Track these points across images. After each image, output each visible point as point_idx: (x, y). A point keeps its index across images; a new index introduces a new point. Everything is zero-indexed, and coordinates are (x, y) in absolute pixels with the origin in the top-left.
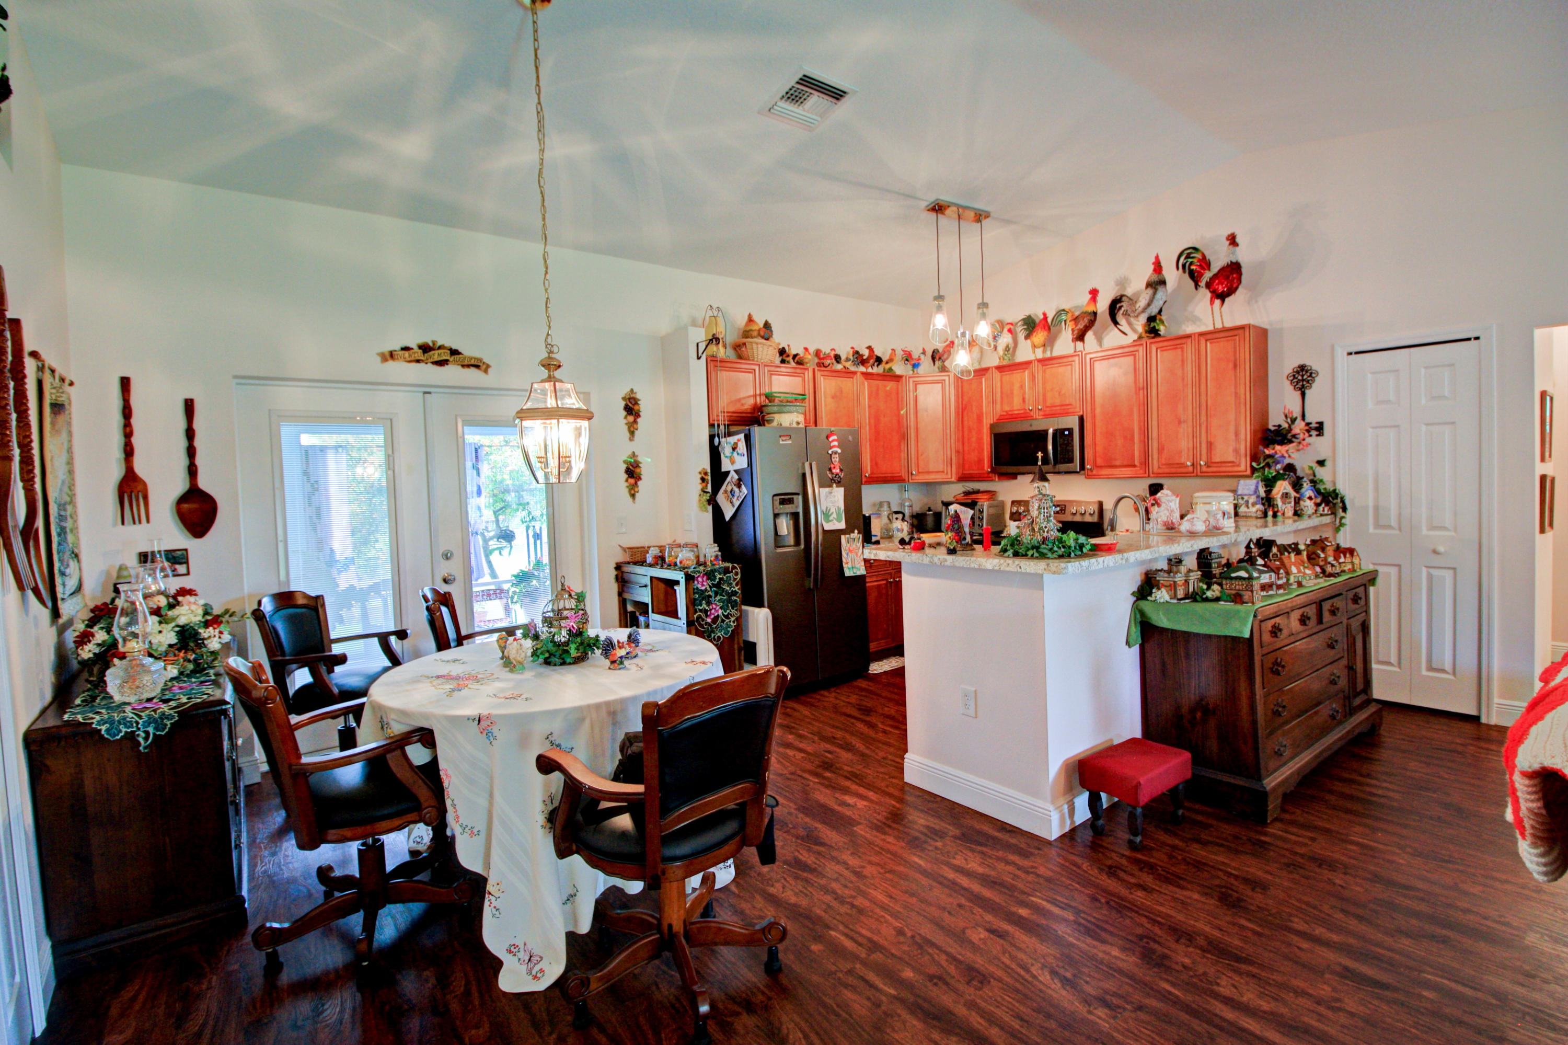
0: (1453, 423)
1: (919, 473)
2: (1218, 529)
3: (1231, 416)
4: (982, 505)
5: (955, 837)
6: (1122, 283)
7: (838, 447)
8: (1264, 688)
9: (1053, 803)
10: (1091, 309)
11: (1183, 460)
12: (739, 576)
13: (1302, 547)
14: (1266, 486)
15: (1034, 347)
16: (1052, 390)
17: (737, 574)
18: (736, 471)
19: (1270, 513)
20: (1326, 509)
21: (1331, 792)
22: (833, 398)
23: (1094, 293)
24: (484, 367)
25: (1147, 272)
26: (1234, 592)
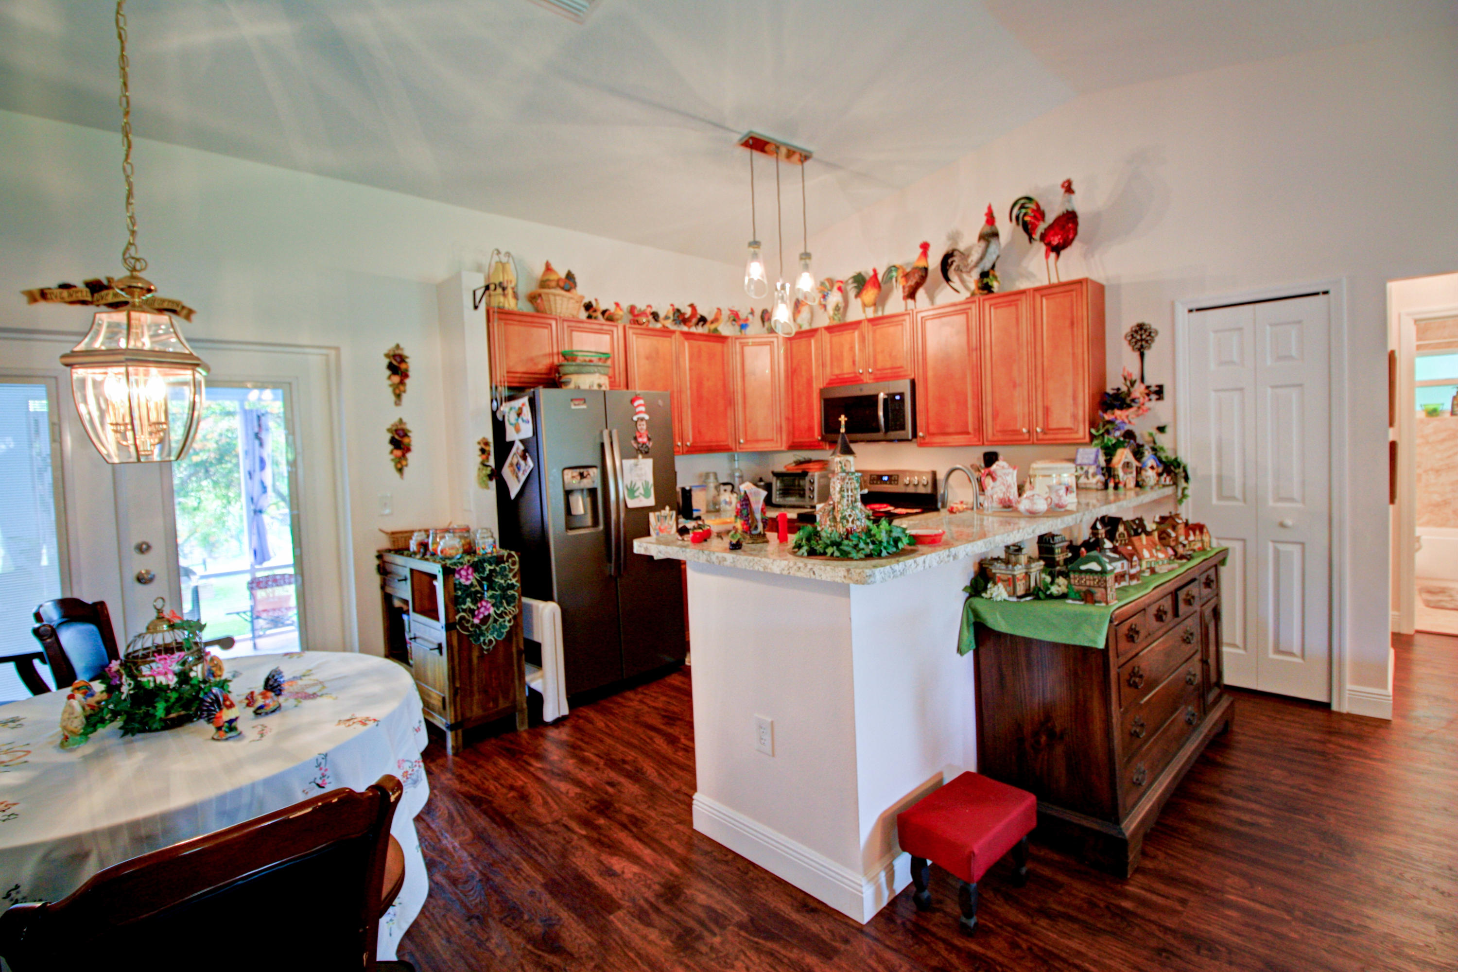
0: (1301, 385)
1: (747, 441)
2: (1060, 507)
3: (1069, 378)
4: (813, 476)
5: (741, 926)
6: (954, 237)
7: (646, 412)
8: (1120, 707)
9: (865, 873)
10: (922, 264)
11: (1018, 427)
12: (516, 567)
13: (1150, 526)
14: (1106, 454)
15: (865, 305)
16: (882, 352)
17: (514, 563)
18: (522, 441)
19: (1111, 485)
20: (1168, 479)
21: (1193, 821)
22: (647, 358)
23: (925, 247)
24: (185, 312)
25: (980, 224)
26: (1084, 589)
